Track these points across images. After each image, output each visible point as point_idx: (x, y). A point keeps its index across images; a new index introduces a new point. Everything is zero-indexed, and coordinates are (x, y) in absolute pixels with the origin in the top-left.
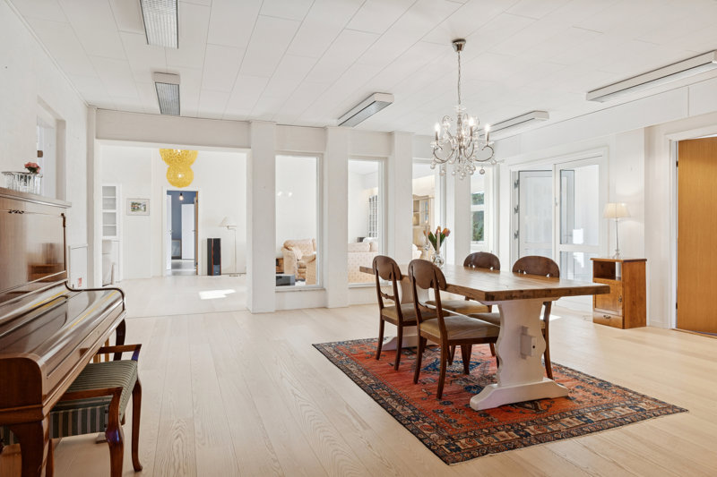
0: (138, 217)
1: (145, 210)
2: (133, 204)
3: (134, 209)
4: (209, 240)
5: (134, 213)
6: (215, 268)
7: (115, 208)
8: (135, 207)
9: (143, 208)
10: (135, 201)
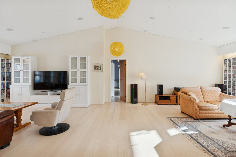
0: (97, 74)
1: (101, 70)
2: (95, 66)
3: (95, 69)
4: (132, 85)
5: (96, 71)
6: (135, 100)
7: (86, 69)
8: (97, 68)
9: (99, 69)
10: (96, 65)
